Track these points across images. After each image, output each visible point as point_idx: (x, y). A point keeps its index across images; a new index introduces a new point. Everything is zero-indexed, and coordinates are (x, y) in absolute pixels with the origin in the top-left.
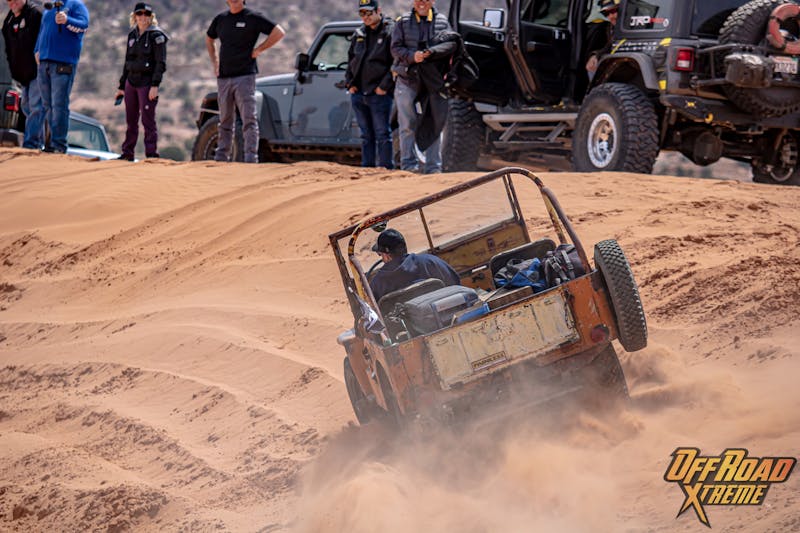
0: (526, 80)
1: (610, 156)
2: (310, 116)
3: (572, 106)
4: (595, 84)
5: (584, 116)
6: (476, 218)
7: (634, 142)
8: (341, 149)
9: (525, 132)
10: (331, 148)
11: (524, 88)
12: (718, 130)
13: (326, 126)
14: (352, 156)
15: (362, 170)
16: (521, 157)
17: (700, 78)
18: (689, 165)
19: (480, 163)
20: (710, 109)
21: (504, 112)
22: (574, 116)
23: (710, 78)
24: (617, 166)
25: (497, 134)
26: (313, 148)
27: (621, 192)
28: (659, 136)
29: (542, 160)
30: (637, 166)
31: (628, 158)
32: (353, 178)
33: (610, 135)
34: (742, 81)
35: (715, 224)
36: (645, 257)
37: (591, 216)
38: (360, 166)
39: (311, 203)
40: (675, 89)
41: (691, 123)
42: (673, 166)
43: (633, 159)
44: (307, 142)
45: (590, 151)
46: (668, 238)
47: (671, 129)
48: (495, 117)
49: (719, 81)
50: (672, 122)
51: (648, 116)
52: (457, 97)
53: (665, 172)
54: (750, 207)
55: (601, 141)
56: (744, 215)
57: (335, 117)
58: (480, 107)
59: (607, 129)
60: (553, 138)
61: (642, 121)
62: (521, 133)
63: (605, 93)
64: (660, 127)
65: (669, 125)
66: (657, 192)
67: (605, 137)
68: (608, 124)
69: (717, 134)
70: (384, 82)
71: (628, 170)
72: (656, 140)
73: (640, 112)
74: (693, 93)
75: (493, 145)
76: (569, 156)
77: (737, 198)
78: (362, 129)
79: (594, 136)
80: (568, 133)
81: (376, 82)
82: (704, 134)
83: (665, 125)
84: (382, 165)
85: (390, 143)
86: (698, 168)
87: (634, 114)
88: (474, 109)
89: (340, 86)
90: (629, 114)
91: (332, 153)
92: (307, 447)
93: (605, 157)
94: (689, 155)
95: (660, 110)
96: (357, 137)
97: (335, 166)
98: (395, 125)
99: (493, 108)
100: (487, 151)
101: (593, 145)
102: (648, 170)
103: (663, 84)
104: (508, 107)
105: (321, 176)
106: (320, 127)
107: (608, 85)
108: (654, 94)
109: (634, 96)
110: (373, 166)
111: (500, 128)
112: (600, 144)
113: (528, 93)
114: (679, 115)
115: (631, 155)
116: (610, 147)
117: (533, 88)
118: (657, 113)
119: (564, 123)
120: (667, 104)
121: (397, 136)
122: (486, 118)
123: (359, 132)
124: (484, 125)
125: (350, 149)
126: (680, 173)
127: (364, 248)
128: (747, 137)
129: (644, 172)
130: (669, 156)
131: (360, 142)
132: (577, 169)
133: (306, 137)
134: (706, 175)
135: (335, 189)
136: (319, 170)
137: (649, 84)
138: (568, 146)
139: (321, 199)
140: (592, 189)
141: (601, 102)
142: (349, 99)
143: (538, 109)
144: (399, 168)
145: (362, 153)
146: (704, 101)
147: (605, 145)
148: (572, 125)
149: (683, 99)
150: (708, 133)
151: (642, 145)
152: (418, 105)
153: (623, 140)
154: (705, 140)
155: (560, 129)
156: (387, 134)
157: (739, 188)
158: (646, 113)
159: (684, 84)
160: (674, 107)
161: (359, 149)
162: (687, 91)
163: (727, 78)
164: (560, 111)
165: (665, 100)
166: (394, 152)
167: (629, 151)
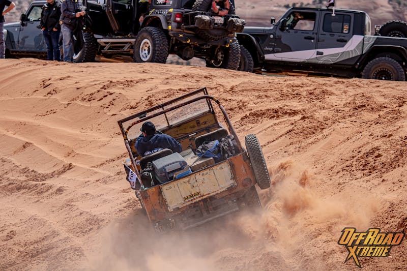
0: (115, 25)
1: (149, 57)
2: (26, 39)
3: (133, 36)
4: (143, 27)
5: (138, 40)
6: (94, 81)
7: (158, 50)
8: (39, 53)
9: (114, 46)
10: (35, 53)
11: (114, 28)
12: (192, 46)
13: (33, 43)
14: (44, 55)
15: (47, 62)
16: (113, 57)
17: (185, 25)
18: (181, 60)
19: (96, 59)
20: (189, 37)
21: (106, 38)
22: (134, 40)
23: (188, 25)
24: (151, 60)
25: (103, 47)
26: (28, 52)
27: (153, 71)
28: (169, 48)
29: (122, 58)
30: (160, 60)
31: (156, 57)
32: (44, 65)
33: (149, 48)
34: (202, 26)
35: (190, 84)
36: (163, 97)
37: (141, 81)
38: (47, 60)
39: (26, 75)
40: (175, 29)
41: (181, 43)
42: (175, 61)
43: (158, 58)
44: (25, 50)
45: (141, 54)
46: (172, 90)
47: (173, 46)
48: (102, 40)
49: (192, 26)
50: (174, 43)
51: (164, 40)
52: (86, 32)
53: (172, 63)
54: (205, 77)
55: (145, 50)
56: (203, 80)
57: (37, 40)
58: (96, 36)
59: (147, 45)
60: (126, 49)
61: (161, 42)
62: (112, 47)
63: (147, 31)
64: (169, 45)
65: (172, 44)
66: (167, 71)
67: (147, 49)
68: (148, 43)
69: (192, 47)
70: (56, 26)
71: (156, 62)
72: (167, 49)
73: (160, 39)
74: (182, 31)
75: (101, 52)
76: (132, 57)
77: (200, 73)
78: (48, 45)
79: (142, 48)
80: (132, 47)
81: (53, 26)
82: (186, 48)
83: (171, 44)
84: (56, 60)
85: (59, 51)
86: (185, 61)
87: (158, 39)
88: (93, 36)
89: (39, 27)
90: (156, 39)
91: (35, 54)
92: (25, 174)
93: (146, 57)
94: (181, 56)
95: (169, 37)
96: (45, 48)
97: (37, 60)
98: (61, 44)
99: (101, 37)
100: (99, 54)
101: (142, 52)
102: (164, 62)
103: (170, 27)
104: (107, 36)
105: (31, 64)
106: (30, 44)
107: (148, 28)
108: (166, 31)
109: (158, 32)
110: (52, 60)
111: (104, 45)
112: (145, 51)
113: (115, 31)
114: (176, 40)
115: (158, 56)
116: (149, 53)
117: (118, 28)
118: (167, 39)
119: (130, 43)
120: (171, 35)
121: (62, 48)
122: (98, 41)
123: (47, 46)
124: (98, 44)
125: (43, 53)
126: (178, 63)
127: (49, 93)
128: (204, 49)
129: (162, 63)
130: (173, 57)
131: (47, 50)
132: (135, 62)
133: (25, 48)
134: (188, 64)
135: (37, 69)
136: (30, 62)
137: (164, 27)
138: (132, 52)
139: (30, 74)
140: (141, 70)
141: (145, 34)
142: (42, 33)
143: (119, 37)
144: (62, 61)
145: (48, 55)
146: (186, 34)
147: (146, 52)
148: (133, 44)
149: (178, 33)
150: (188, 47)
151: (162, 52)
152: (74, 36)
153: (154, 50)
154: (187, 50)
155: (128, 45)
156: (58, 47)
157: (201, 70)
158: (163, 39)
159: (178, 27)
160: (174, 36)
161: (46, 53)
162: (180, 30)
163: (195, 25)
164: (128, 38)
165: (171, 34)
166: (61, 54)
167: (156, 55)
